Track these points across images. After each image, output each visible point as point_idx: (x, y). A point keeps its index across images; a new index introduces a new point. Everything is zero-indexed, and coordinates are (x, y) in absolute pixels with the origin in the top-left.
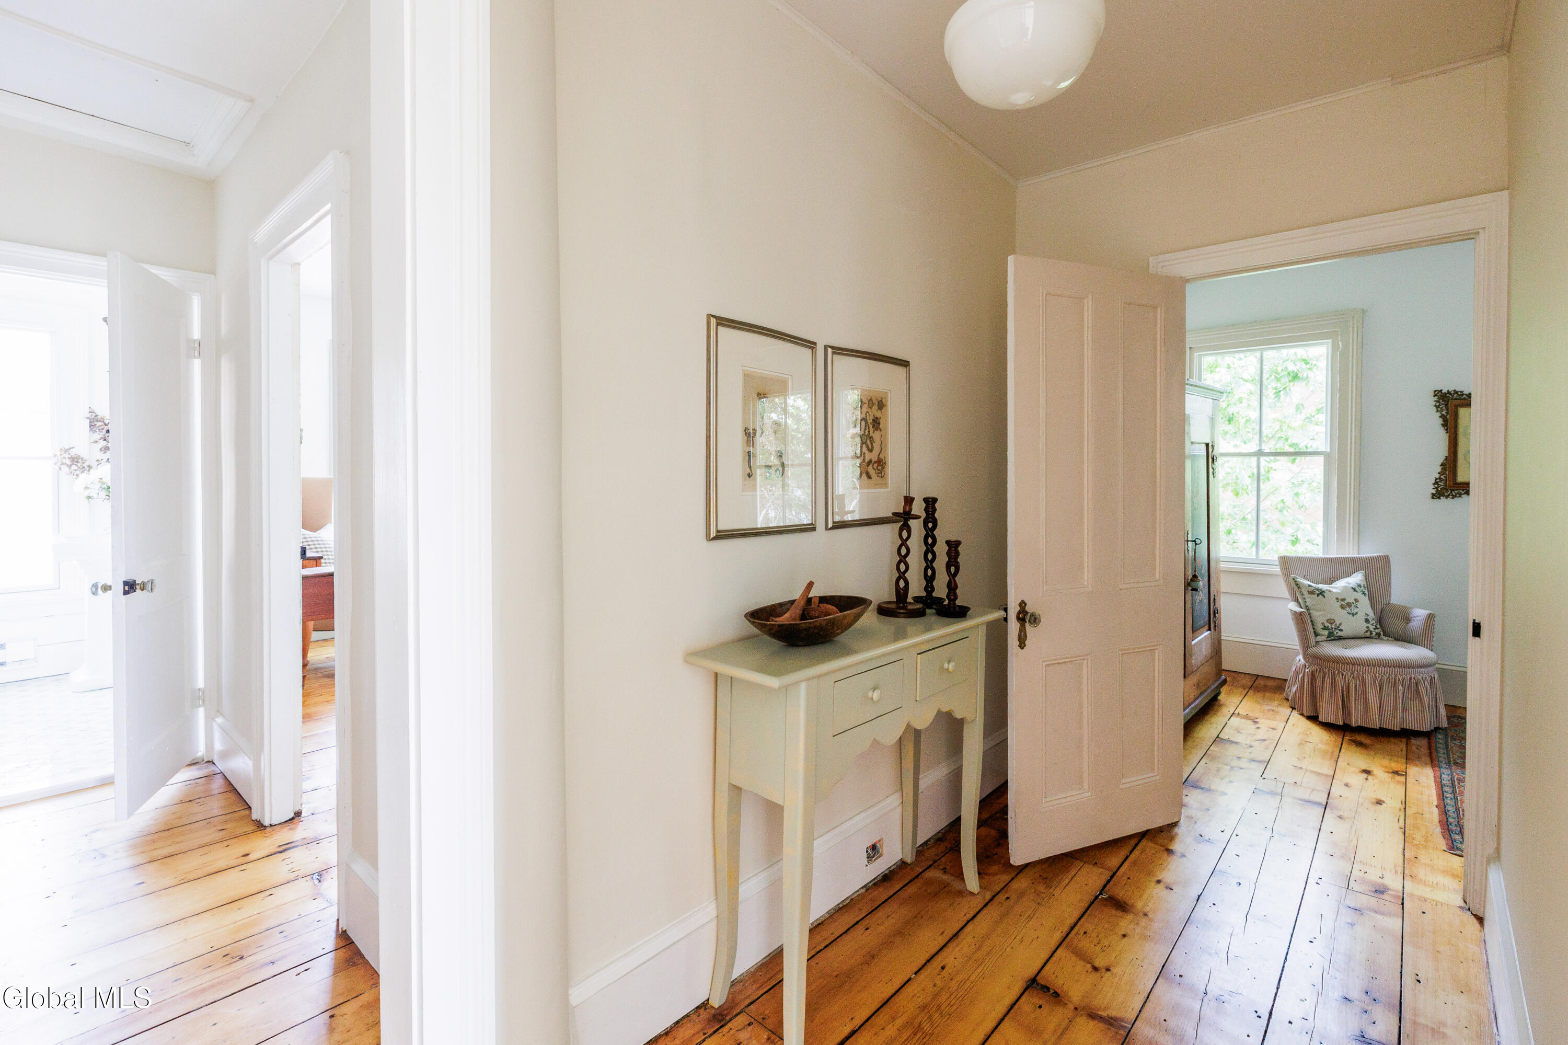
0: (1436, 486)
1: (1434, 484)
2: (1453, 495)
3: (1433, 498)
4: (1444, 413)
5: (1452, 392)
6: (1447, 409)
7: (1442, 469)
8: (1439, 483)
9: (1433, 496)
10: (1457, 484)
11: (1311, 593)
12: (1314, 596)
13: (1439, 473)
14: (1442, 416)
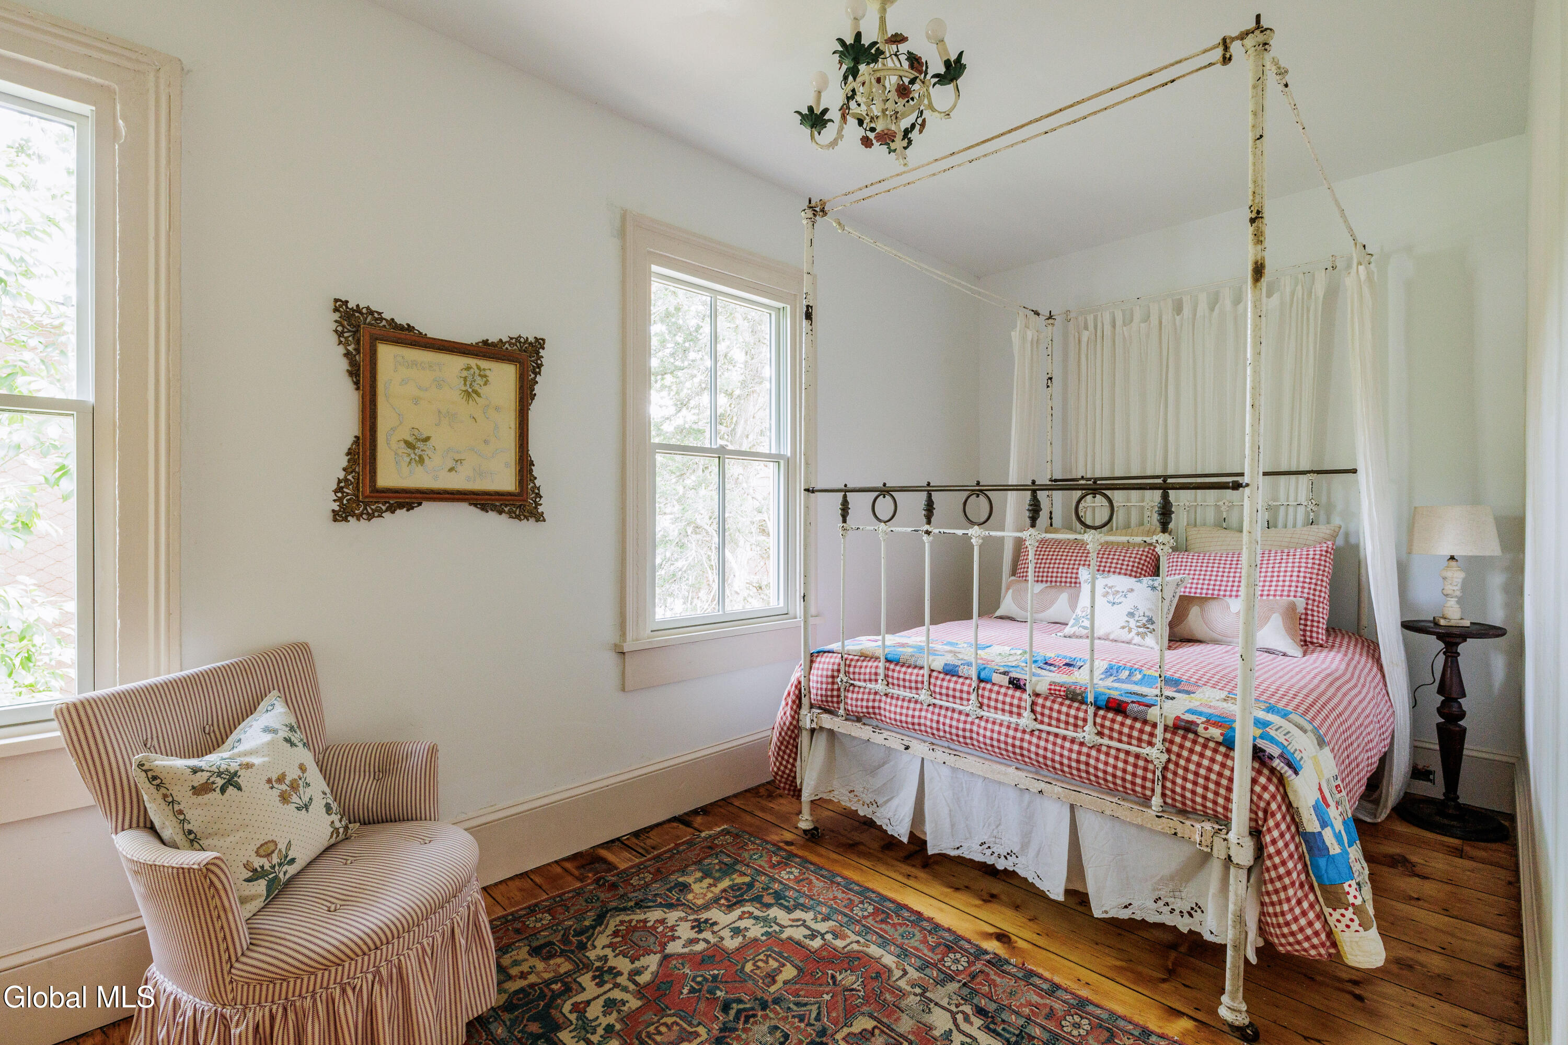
0: (339, 495)
1: (336, 492)
2: (368, 514)
3: (335, 520)
4: (351, 348)
5: (364, 311)
6: (358, 342)
7: (349, 461)
8: (345, 490)
9: (334, 516)
10: (375, 490)
11: (201, 790)
12: (211, 796)
13: (344, 469)
14: (347, 354)
